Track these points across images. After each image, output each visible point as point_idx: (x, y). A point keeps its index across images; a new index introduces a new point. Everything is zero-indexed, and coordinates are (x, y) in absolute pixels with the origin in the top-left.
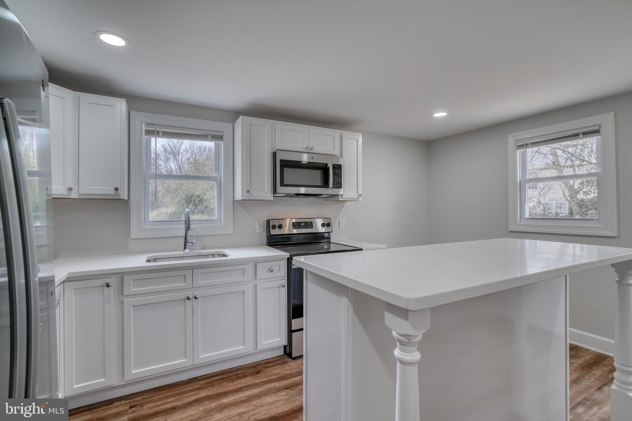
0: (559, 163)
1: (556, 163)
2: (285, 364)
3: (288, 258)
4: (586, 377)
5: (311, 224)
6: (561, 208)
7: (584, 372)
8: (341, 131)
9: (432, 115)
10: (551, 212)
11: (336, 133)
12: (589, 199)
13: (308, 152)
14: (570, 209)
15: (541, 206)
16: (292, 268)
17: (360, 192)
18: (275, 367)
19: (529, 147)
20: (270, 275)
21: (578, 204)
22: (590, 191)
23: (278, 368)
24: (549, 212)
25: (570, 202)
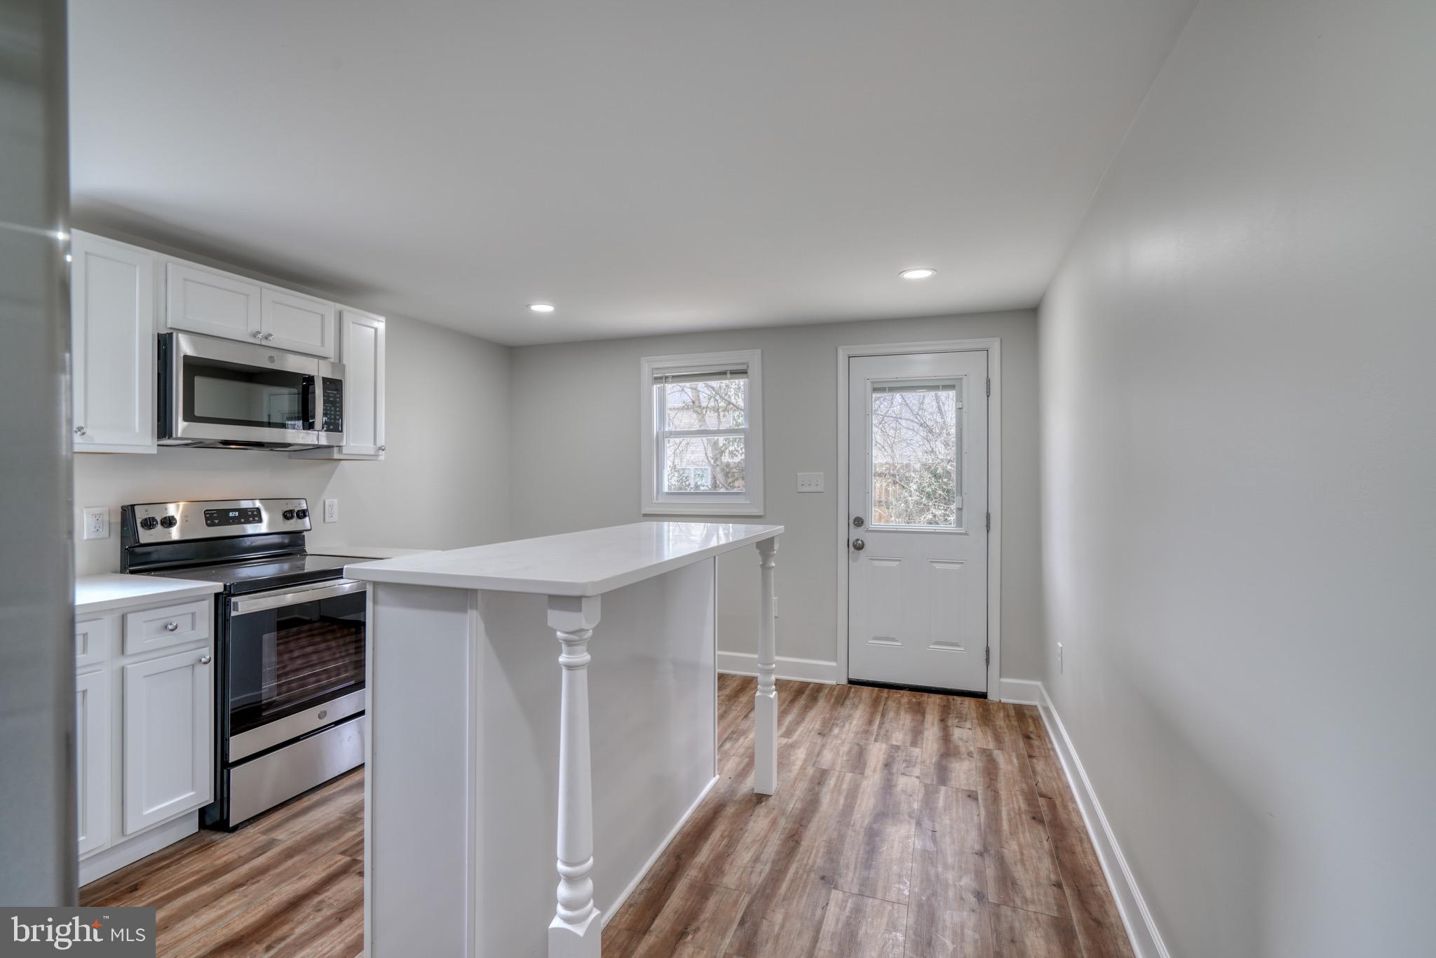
0: (700, 403)
1: (697, 403)
2: (211, 847)
3: (217, 595)
4: (733, 708)
5: (255, 513)
6: (702, 476)
7: (731, 703)
8: (339, 306)
9: (528, 306)
10: (689, 484)
11: (329, 308)
12: (735, 463)
13: (259, 343)
14: (714, 478)
15: (676, 474)
16: (232, 615)
17: (381, 441)
18: (183, 863)
19: (669, 383)
20: (169, 639)
21: (723, 470)
22: (737, 451)
23: (191, 861)
24: (687, 483)
25: (713, 466)
